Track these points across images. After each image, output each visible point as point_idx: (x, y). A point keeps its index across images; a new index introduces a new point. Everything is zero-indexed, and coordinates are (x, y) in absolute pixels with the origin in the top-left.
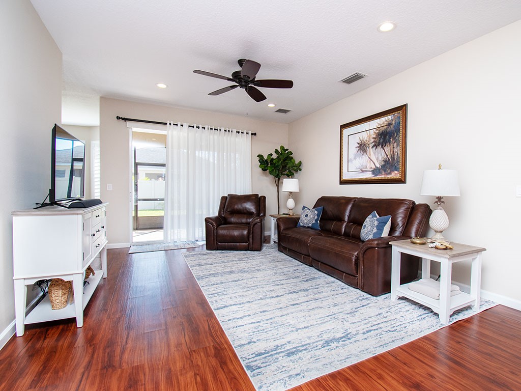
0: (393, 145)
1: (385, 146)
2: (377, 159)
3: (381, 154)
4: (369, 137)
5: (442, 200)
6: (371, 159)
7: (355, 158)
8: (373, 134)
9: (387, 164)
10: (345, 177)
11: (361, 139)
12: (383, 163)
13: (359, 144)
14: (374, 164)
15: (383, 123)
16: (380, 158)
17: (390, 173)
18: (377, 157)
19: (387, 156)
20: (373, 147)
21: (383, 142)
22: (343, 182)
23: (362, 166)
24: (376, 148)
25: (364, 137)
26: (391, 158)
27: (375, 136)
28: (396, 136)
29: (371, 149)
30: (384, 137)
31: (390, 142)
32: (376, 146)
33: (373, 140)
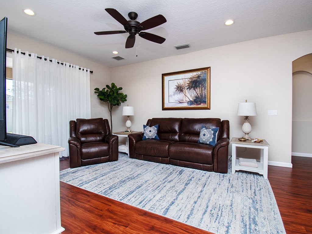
0: (202, 89)
1: (196, 88)
2: (191, 96)
3: (193, 93)
4: (185, 83)
5: (248, 118)
6: (186, 96)
7: (174, 95)
8: (187, 81)
9: (198, 99)
10: (166, 106)
11: (179, 83)
12: (195, 98)
13: (177, 86)
14: (189, 98)
15: (195, 76)
16: (193, 95)
17: (200, 104)
18: (190, 95)
19: (198, 94)
20: (187, 89)
21: (194, 86)
22: (164, 109)
23: (179, 99)
24: (190, 89)
25: (181, 82)
26: (201, 95)
27: (189, 83)
28: (204, 84)
29: (186, 90)
30: (195, 83)
31: (199, 87)
32: (190, 88)
33: (187, 85)
